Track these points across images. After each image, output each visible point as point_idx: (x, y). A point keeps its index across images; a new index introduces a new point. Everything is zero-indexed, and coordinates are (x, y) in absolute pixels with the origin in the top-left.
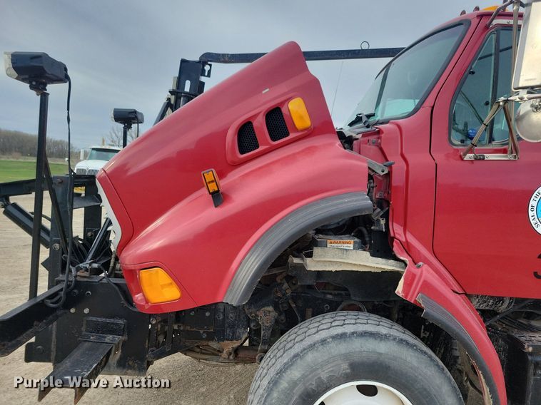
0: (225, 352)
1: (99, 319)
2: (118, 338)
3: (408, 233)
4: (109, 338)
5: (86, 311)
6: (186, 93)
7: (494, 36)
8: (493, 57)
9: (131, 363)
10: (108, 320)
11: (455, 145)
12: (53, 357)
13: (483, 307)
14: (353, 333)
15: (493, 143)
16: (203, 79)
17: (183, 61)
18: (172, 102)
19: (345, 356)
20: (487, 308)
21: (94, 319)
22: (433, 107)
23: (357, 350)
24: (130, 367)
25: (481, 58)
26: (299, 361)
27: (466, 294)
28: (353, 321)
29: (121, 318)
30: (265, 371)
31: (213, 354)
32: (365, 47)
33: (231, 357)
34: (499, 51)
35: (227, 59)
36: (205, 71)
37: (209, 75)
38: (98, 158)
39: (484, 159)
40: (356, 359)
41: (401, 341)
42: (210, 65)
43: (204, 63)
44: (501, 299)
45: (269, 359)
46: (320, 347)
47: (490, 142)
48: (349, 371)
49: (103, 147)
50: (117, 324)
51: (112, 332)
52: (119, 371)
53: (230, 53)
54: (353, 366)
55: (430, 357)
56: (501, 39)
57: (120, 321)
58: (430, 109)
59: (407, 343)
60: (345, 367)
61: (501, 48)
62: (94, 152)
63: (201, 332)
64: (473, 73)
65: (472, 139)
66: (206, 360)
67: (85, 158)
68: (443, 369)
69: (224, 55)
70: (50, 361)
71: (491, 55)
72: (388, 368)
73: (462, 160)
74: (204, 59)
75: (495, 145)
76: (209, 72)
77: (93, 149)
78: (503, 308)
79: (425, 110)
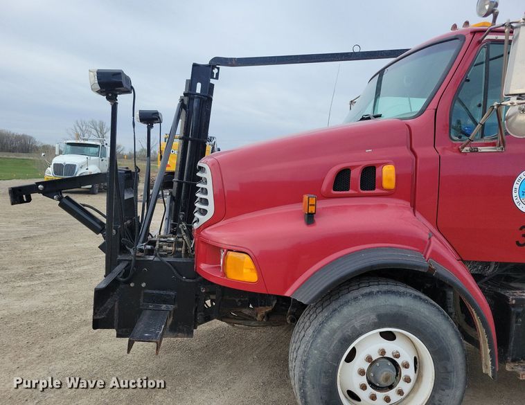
0: (259, 316)
1: (154, 292)
2: (171, 307)
3: (417, 213)
4: (164, 307)
5: (144, 285)
6: (198, 94)
7: (484, 50)
8: (484, 64)
9: (181, 327)
10: (162, 292)
11: (454, 140)
12: (116, 324)
13: (474, 271)
14: (378, 292)
15: (485, 138)
16: (212, 81)
17: (195, 66)
18: (186, 103)
19: (373, 309)
20: (476, 272)
21: (150, 291)
22: (436, 110)
23: (382, 304)
24: (180, 331)
25: (475, 65)
26: (337, 314)
27: (462, 260)
28: (377, 283)
29: (172, 290)
30: (308, 324)
31: (245, 319)
32: (357, 50)
33: (264, 320)
34: (488, 59)
35: (234, 62)
36: (213, 73)
37: (217, 78)
38: (73, 152)
39: (477, 151)
40: (382, 311)
41: (416, 297)
42: (218, 69)
43: (214, 67)
44: (488, 264)
45: (308, 315)
46: (353, 303)
47: (482, 137)
48: (376, 320)
49: (78, 142)
50: (169, 295)
51: (165, 302)
52: (171, 334)
53: (237, 57)
54: (379, 316)
55: (438, 308)
56: (490, 51)
57: (172, 293)
58: (434, 111)
59: (421, 298)
60: (373, 318)
61: (491, 57)
62: (69, 147)
63: (237, 300)
64: (468, 81)
65: (469, 136)
66: (239, 324)
67: (61, 153)
68: (448, 318)
69: (231, 59)
70: (113, 328)
71: (482, 63)
72: (406, 317)
73: (460, 152)
74: (213, 63)
75: (486, 139)
76: (217, 74)
77: (68, 144)
78: (490, 271)
79: (429, 112)
